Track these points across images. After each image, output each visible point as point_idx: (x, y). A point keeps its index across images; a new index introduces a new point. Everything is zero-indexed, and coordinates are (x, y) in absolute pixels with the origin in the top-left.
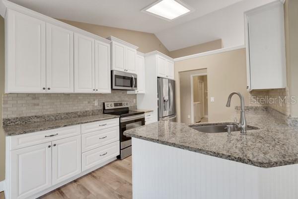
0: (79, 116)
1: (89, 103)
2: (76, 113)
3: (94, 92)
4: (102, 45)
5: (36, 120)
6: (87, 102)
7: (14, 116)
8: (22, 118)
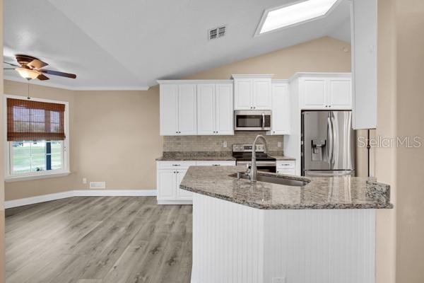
0: (209, 156)
1: (218, 144)
2: (206, 153)
3: (215, 134)
4: (223, 87)
5: (178, 154)
6: (215, 143)
7: (168, 151)
8: (171, 152)
